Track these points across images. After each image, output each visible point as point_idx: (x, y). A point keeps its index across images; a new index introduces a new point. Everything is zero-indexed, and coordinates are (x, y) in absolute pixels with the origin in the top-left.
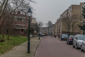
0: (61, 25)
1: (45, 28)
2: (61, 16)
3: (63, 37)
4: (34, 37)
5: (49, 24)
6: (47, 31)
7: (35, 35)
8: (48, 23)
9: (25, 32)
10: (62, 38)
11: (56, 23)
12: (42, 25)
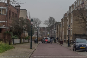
0: (72, 22)
1: (44, 28)
2: (70, 7)
3: (77, 44)
4: (23, 43)
5: (50, 21)
6: (47, 33)
7: (25, 39)
8: (48, 20)
9: (5, 34)
10: (75, 46)
11: (62, 20)
12: (39, 24)
